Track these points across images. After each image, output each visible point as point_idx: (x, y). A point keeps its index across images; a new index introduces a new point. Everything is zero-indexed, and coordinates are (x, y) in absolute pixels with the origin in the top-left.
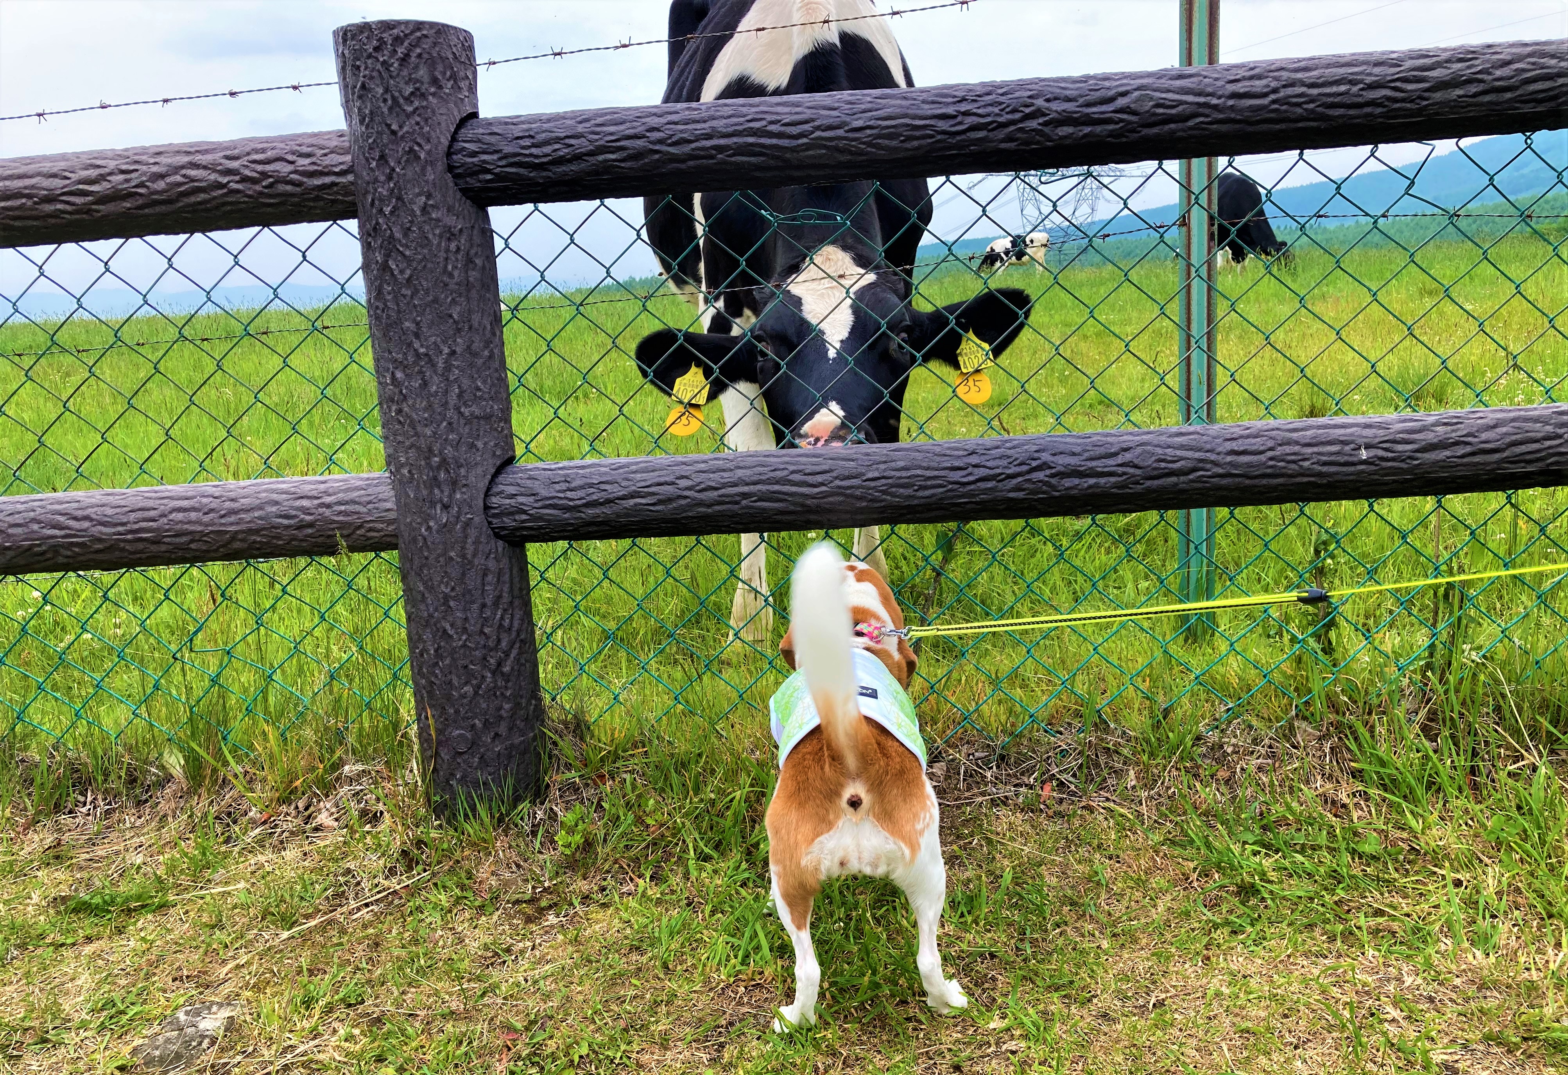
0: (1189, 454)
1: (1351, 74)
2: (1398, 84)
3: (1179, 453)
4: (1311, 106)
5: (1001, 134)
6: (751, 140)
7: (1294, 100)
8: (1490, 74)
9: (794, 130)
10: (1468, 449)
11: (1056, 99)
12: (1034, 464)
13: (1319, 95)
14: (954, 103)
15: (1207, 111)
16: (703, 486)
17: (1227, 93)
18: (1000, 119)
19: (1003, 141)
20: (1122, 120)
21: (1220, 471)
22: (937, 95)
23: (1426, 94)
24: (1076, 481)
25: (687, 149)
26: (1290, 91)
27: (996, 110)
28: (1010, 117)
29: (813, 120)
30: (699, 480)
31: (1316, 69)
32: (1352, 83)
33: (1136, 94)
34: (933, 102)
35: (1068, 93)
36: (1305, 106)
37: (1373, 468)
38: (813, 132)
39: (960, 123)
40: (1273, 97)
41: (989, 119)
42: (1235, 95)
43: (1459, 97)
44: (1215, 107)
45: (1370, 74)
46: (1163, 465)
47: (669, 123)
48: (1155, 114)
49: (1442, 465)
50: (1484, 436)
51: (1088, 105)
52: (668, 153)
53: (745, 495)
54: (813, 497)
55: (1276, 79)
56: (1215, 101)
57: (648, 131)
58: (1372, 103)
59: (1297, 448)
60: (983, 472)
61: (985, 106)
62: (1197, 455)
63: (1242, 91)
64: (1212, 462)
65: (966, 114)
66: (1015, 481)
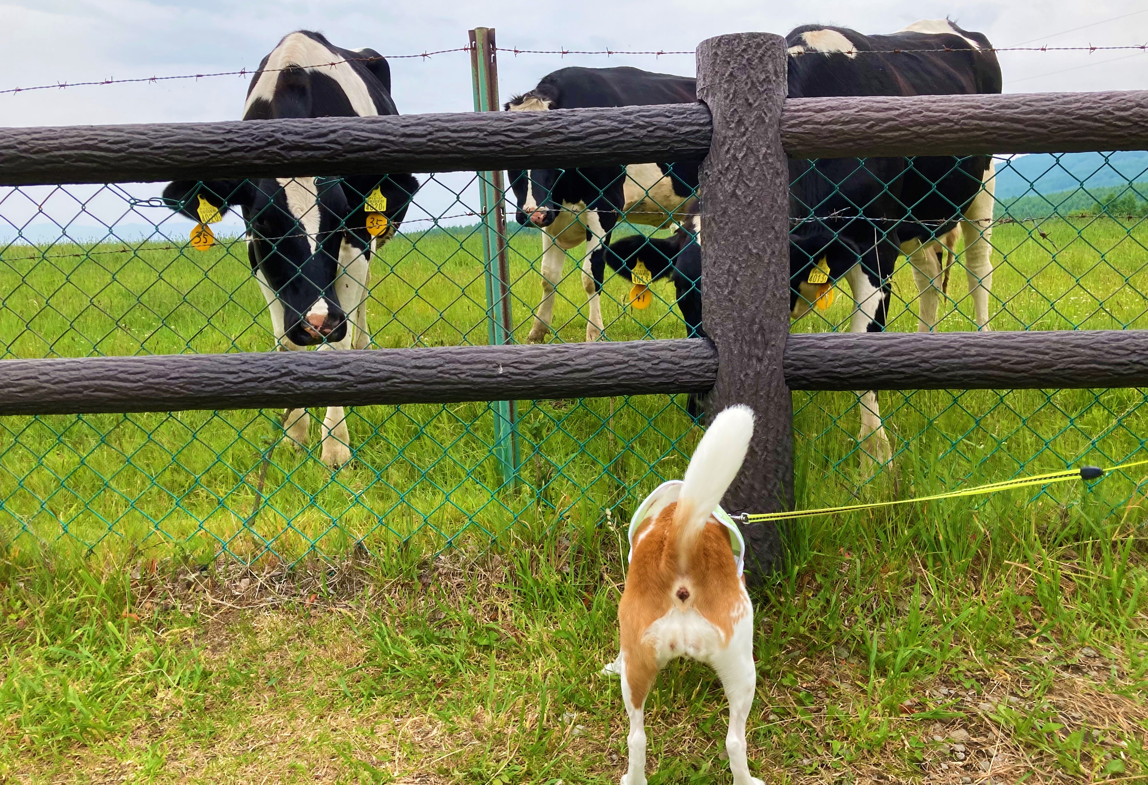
0: (386, 367)
1: (480, 125)
2: (509, 133)
3: (380, 367)
4: (454, 144)
5: (254, 154)
6: (87, 152)
7: (442, 140)
8: (567, 129)
9: (115, 147)
10: (568, 369)
11: (289, 133)
12: (283, 371)
13: (459, 137)
14: (223, 133)
15: (387, 144)
16: (56, 380)
17: (399, 133)
18: (252, 145)
19: (255, 159)
20: (331, 148)
21: (406, 379)
22: (213, 128)
23: (527, 140)
24: (311, 384)
25: (44, 156)
26: (439, 134)
27: (249, 139)
28: (259, 143)
29: (128, 141)
30: (53, 376)
31: (458, 121)
32: (481, 131)
33: (341, 132)
34: (210, 132)
35: (297, 129)
36: (451, 144)
37: (508, 379)
38: (128, 149)
39: (226, 147)
40: (429, 137)
41: (244, 145)
42: (404, 135)
43: (549, 142)
44: (392, 142)
45: (491, 126)
46: (369, 374)
47: (33, 139)
48: (353, 145)
49: (553, 379)
50: (578, 361)
51: (310, 138)
52: (31, 158)
53: (86, 387)
54: (132, 389)
55: (432, 126)
56: (392, 138)
57: (19, 144)
58: (493, 144)
59: (458, 366)
60: (250, 375)
61: (242, 136)
62: (391, 368)
63: (409, 132)
64: (401, 373)
65: (231, 140)
66: (269, 382)
